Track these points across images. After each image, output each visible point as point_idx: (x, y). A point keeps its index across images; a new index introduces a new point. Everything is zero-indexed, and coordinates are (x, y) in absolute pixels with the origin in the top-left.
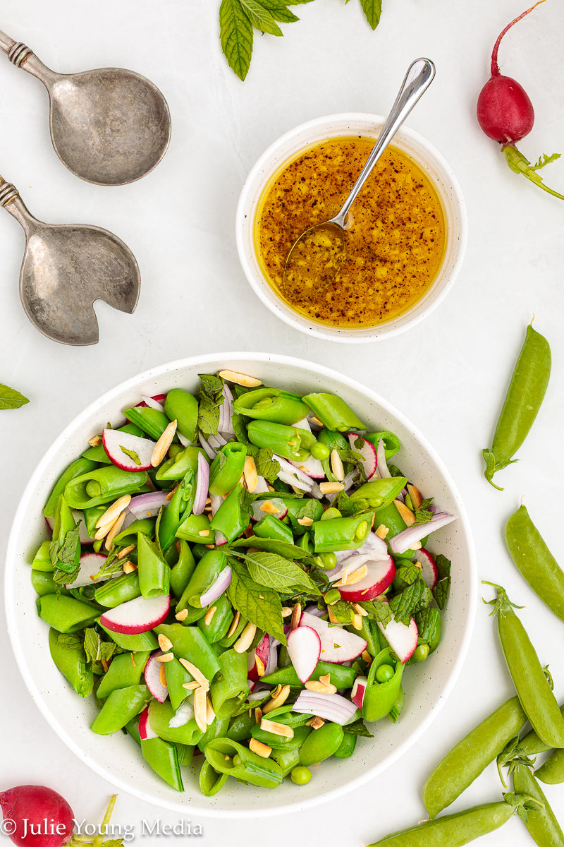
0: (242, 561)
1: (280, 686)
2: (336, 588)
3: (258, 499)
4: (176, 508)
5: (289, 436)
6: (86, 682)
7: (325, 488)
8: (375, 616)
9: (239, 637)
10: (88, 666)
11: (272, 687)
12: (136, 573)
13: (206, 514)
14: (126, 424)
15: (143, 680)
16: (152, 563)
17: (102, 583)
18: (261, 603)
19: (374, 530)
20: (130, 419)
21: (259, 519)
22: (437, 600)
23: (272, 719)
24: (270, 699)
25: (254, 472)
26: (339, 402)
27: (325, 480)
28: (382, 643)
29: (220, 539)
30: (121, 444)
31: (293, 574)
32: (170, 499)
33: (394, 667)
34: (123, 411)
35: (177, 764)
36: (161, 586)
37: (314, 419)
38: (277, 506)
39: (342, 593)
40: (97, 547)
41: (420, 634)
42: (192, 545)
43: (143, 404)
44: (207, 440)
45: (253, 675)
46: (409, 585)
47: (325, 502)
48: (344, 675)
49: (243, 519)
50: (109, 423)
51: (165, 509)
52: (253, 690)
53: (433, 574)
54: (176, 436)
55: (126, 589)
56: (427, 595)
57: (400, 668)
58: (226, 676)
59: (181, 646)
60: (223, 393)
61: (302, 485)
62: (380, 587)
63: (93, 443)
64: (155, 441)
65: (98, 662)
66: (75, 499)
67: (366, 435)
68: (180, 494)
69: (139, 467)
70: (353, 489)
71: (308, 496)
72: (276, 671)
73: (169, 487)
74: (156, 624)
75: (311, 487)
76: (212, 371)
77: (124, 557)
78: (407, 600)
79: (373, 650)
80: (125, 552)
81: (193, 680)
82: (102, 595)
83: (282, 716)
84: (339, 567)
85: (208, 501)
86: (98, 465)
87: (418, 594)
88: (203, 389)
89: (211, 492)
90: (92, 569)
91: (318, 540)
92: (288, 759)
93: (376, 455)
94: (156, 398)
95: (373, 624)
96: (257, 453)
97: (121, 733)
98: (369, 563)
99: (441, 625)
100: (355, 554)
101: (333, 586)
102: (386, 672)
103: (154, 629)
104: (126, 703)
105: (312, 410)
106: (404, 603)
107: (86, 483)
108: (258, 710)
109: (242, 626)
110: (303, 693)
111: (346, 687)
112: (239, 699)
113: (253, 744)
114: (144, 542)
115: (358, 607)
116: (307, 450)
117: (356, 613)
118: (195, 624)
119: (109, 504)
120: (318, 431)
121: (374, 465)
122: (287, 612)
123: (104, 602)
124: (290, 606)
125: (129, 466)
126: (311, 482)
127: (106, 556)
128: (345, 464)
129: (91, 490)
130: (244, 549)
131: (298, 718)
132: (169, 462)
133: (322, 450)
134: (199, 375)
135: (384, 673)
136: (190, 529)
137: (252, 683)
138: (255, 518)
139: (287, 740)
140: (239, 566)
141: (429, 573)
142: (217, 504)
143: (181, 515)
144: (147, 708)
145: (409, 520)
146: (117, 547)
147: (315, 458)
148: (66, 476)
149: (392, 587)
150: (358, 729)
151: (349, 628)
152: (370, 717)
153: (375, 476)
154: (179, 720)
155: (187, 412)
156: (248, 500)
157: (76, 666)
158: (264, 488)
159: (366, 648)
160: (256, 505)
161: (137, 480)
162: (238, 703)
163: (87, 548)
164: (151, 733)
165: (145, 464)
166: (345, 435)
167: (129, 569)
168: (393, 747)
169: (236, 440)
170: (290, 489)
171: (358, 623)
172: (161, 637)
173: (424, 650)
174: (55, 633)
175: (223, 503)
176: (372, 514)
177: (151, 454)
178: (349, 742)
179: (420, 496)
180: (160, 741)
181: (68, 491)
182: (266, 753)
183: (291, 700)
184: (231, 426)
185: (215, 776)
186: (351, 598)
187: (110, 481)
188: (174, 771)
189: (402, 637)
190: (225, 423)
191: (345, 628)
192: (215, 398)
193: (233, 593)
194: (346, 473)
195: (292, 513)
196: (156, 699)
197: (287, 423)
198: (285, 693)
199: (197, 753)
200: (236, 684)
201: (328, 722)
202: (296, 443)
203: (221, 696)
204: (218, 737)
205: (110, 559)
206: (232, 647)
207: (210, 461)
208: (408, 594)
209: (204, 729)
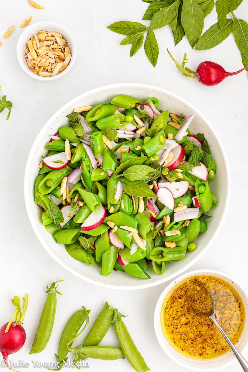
0: (123, 177)
1: (165, 217)
2: (165, 167)
3: (115, 150)
4: (86, 170)
5: (114, 118)
6: (90, 258)
7: (139, 132)
8: (186, 170)
9: (138, 207)
10: (87, 252)
11: (162, 219)
12: (85, 204)
13: (99, 167)
14: (50, 152)
15: (111, 244)
16: (88, 196)
17: (74, 216)
18: (139, 188)
19: (167, 138)
20: (50, 150)
21: (120, 158)
22: (206, 152)
23: (168, 231)
24: (164, 224)
25: (108, 141)
26: (125, 97)
27: (137, 129)
28: (195, 178)
29: (110, 173)
30: (51, 161)
31: (145, 169)
32: (82, 169)
33: (204, 185)
34: (45, 148)
35: (142, 269)
36: (97, 203)
37: (120, 108)
38: (124, 148)
39: (168, 167)
40: (64, 203)
41: (207, 167)
42: (100, 182)
43: (52, 140)
44: (83, 139)
45: (152, 219)
46: (192, 151)
47: (142, 138)
48: (187, 200)
49: (114, 160)
50: (42, 156)
51: (82, 174)
52: (155, 225)
53: (199, 143)
54: (71, 145)
55: (85, 211)
56: (201, 151)
57: (207, 184)
58: (141, 224)
59: (119, 222)
60: (79, 118)
61: (129, 136)
62: (180, 159)
63: (41, 166)
64: (64, 151)
65: (90, 248)
66: (45, 191)
67: (143, 103)
68: (84, 164)
69: (64, 165)
70: (150, 127)
71: (134, 139)
72: (160, 213)
73: (79, 163)
74: (103, 219)
75: (133, 134)
76: (70, 112)
77: (77, 201)
78: (194, 157)
79: (192, 183)
80: (76, 198)
81: (130, 232)
82: (77, 219)
83: (171, 228)
84: (161, 158)
85: (97, 162)
86: (46, 174)
87: (197, 152)
88: (71, 121)
89: (96, 157)
90: (67, 213)
91: (148, 151)
92: (184, 244)
93: (151, 108)
94: (55, 135)
95: (186, 173)
96: (105, 132)
97: (114, 271)
98: (172, 151)
99: (213, 160)
100: (165, 151)
101: (163, 166)
103: (104, 221)
104: (110, 260)
105: (117, 106)
106: (194, 158)
107: (45, 183)
108: (161, 231)
109: (137, 202)
110: (175, 214)
111: (190, 204)
112: (152, 231)
113: (167, 244)
114: (81, 191)
115: (177, 170)
116: (124, 121)
117: (178, 172)
118: (119, 211)
119: (60, 185)
120: (125, 113)
121: (153, 112)
122: (151, 187)
123: (79, 222)
124: (151, 184)
125: (60, 167)
126: (133, 133)
127: (70, 205)
128: (141, 119)
129: (49, 184)
130: (121, 172)
131: (179, 225)
132: (74, 155)
133: (129, 118)
134: (66, 116)
135: (202, 189)
136: (96, 176)
137: (154, 222)
138: (118, 158)
139: (179, 236)
140: (123, 180)
141: (197, 143)
142: (101, 161)
143: (89, 172)
144: (119, 255)
145: (178, 126)
146: (72, 199)
147: (128, 122)
148: (36, 184)
149: (186, 155)
150: (204, 218)
151: (178, 180)
152: (206, 208)
153: (155, 116)
154: (133, 250)
155: (70, 134)
156: (112, 153)
157: (82, 254)
158: (116, 145)
159: (190, 185)
160: (116, 153)
161: (64, 171)
162: (152, 232)
163: (61, 206)
164: (126, 263)
165: (66, 162)
166: (135, 108)
167: (81, 204)
168: (221, 215)
169: (94, 132)
170: (125, 140)
171: (181, 176)
172: (108, 223)
173: (212, 173)
174: (67, 246)
175: (103, 158)
176: (162, 131)
177: (64, 157)
178: (203, 224)
179: (177, 116)
180: (131, 264)
181: (40, 189)
182: (173, 245)
183: (172, 220)
184: (89, 128)
185: (160, 266)
186: (172, 168)
187: (54, 177)
188: (143, 273)
189: (200, 172)
190: (87, 128)
191: (176, 181)
192: (77, 121)
193: (126, 191)
194: (144, 123)
195: (131, 148)
196: (121, 249)
197: (111, 114)
198: (168, 219)
199: (148, 261)
200: (148, 226)
201: (191, 220)
202: (118, 120)
203: (144, 233)
204: (152, 249)
205: (72, 204)
206: (138, 212)
207: (89, 146)
208: (193, 154)
209: (145, 249)
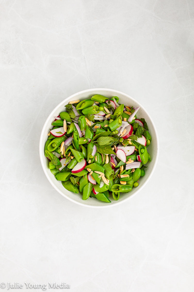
0: (97, 143)
1: (120, 166)
2: (121, 137)
3: (93, 127)
4: (75, 138)
5: (92, 108)
6: (76, 190)
7: (107, 117)
8: (133, 139)
9: (105, 160)
10: (75, 186)
11: (119, 168)
12: (74, 158)
13: (83, 136)
14: (54, 127)
15: (89, 182)
16: (76, 153)
17: (68, 165)
18: (106, 149)
19: (123, 120)
20: (54, 125)
21: (95, 131)
22: (146, 129)
23: (122, 175)
24: (120, 171)
25: (89, 121)
26: (99, 96)
27: (106, 115)
28: (139, 145)
29: (89, 140)
30: (55, 132)
31: (108, 139)
32: (73, 137)
33: (144, 148)
34: (52, 124)
35: (107, 197)
36: (81, 157)
37: (96, 102)
38: (98, 126)
39: (123, 138)
40: (62, 157)
41: (146, 138)
42: (83, 145)
43: (56, 120)
44: (74, 120)
45: (113, 168)
46: (137, 128)
47: (108, 120)
48: (134, 157)
49: (92, 132)
50: (50, 129)
51: (73, 140)
52: (115, 171)
53: (142, 124)
54: (67, 123)
55: (74, 162)
56: (143, 129)
57: (145, 148)
58: (107, 170)
59: (94, 169)
60: (72, 107)
61: (101, 119)
62: (130, 133)
63: (49, 135)
64: (63, 126)
65: (76, 183)
66: (51, 149)
67: (110, 99)
68: (75, 134)
69: (63, 134)
70: (113, 114)
71: (103, 121)
72: (118, 164)
73: (72, 134)
74: (84, 167)
75: (103, 118)
76: (67, 104)
77: (70, 156)
78: (139, 132)
79: (137, 147)
80: (69, 154)
81: (100, 175)
82: (69, 166)
83: (124, 173)
84: (119, 132)
85: (82, 133)
86: (52, 140)
87: (140, 129)
88: (67, 109)
89: (82, 131)
90: (64, 162)
91: (112, 128)
92: (131, 183)
93: (114, 102)
94: (58, 117)
95: (134, 142)
96: (87, 116)
97: (90, 198)
98: (126, 128)
99: (149, 134)
100: (121, 128)
101: (120, 137)
102: (143, 151)
103: (85, 168)
104: (88, 191)
105: (95, 101)
106: (138, 133)
107: (51, 145)
108: (118, 175)
109: (105, 158)
110: (126, 165)
111: (136, 159)
112: (113, 174)
113: (121, 183)
114: (73, 150)
115: (128, 139)
116: (98, 110)
117: (129, 141)
118: (94, 162)
119: (60, 146)
120: (99, 105)
121: (115, 105)
122: (113, 149)
123: (70, 168)
124: (113, 147)
125: (60, 135)
126: (103, 117)
127: (66, 158)
128: (108, 109)
129: (53, 145)
130: (96, 140)
131: (128, 172)
132: (68, 129)
133: (102, 108)
134: (65, 106)
135: (142, 151)
136: (81, 141)
137: (114, 170)
138: (94, 131)
139: (128, 178)
140: (97, 144)
141: (141, 124)
142: (84, 133)
143: (77, 139)
144: (93, 188)
145: (130, 114)
146: (67, 154)
147: (101, 111)
148: (46, 145)
149: (134, 131)
150: (144, 168)
151: (129, 145)
152: (145, 162)
153: (116, 108)
154: (102, 185)
155: (67, 116)
156: (91, 128)
157: (72, 187)
158: (93, 124)
159: (135, 148)
160: (93, 128)
161: (63, 138)
162: (113, 175)
163: (60, 159)
164: (97, 193)
165: (64, 133)
166: (105, 102)
167: (72, 158)
168: (153, 166)
169: (81, 116)
170: (98, 121)
171: (130, 143)
172: (87, 169)
173: (149, 142)
174: (63, 182)
175: (85, 131)
176: (120, 117)
177: (63, 130)
178: (143, 172)
179: (129, 108)
180: (100, 194)
181: (48, 148)
182: (125, 183)
183: (124, 169)
184: (78, 114)
185: (117, 196)
186: (125, 138)
187: (57, 141)
188: (107, 199)
189: (142, 141)
190: (77, 114)
191: (128, 146)
192: (71, 109)
193: (98, 151)
194: (110, 111)
195: (102, 126)
196: (94, 184)
197: (91, 106)
198: (122, 168)
199: (110, 192)
200: (110, 172)
201: (135, 169)
202: (95, 109)
203: (108, 175)
204: (113, 185)
205: (67, 158)
206: (105, 163)
207: (78, 124)
208: (138, 130)
209: (108, 185)
